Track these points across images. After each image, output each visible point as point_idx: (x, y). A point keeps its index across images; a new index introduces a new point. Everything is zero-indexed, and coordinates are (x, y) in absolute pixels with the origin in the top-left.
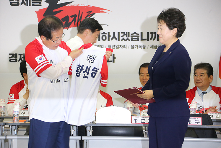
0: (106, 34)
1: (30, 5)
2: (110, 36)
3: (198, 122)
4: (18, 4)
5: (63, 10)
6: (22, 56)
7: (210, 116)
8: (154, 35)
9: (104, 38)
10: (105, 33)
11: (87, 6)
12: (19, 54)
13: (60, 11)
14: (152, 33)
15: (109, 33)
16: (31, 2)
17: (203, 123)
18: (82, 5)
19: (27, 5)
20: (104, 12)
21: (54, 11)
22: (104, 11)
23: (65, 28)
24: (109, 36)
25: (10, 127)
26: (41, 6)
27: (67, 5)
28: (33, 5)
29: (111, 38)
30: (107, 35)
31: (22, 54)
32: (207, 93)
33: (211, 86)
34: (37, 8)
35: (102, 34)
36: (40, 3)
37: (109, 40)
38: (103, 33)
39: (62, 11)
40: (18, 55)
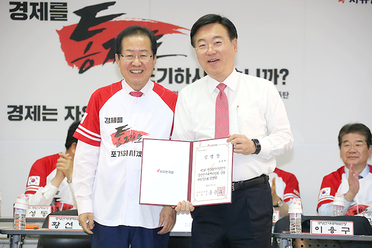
0: (183, 71)
1: (46, 19)
2: (190, 75)
3: (347, 230)
4: (25, 18)
5: (105, 29)
6: (32, 110)
7: (369, 220)
8: (268, 74)
9: (179, 78)
10: (182, 69)
11: (150, 21)
12: (26, 107)
13: (101, 30)
14: (265, 71)
15: (188, 70)
16: (49, 14)
17: (355, 233)
18: (140, 20)
19: (42, 19)
20: (180, 33)
21: (91, 29)
22: (179, 30)
23: (110, 60)
24: (188, 75)
25: (8, 236)
26: (67, 20)
27: (114, 20)
28: (52, 19)
29: (191, 79)
30: (184, 74)
31: (32, 107)
32: (362, 177)
33: (369, 166)
34: (60, 25)
35: (176, 71)
36: (65, 16)
37: (188, 82)
38: (177, 69)
39: (104, 31)
40: (24, 107)
